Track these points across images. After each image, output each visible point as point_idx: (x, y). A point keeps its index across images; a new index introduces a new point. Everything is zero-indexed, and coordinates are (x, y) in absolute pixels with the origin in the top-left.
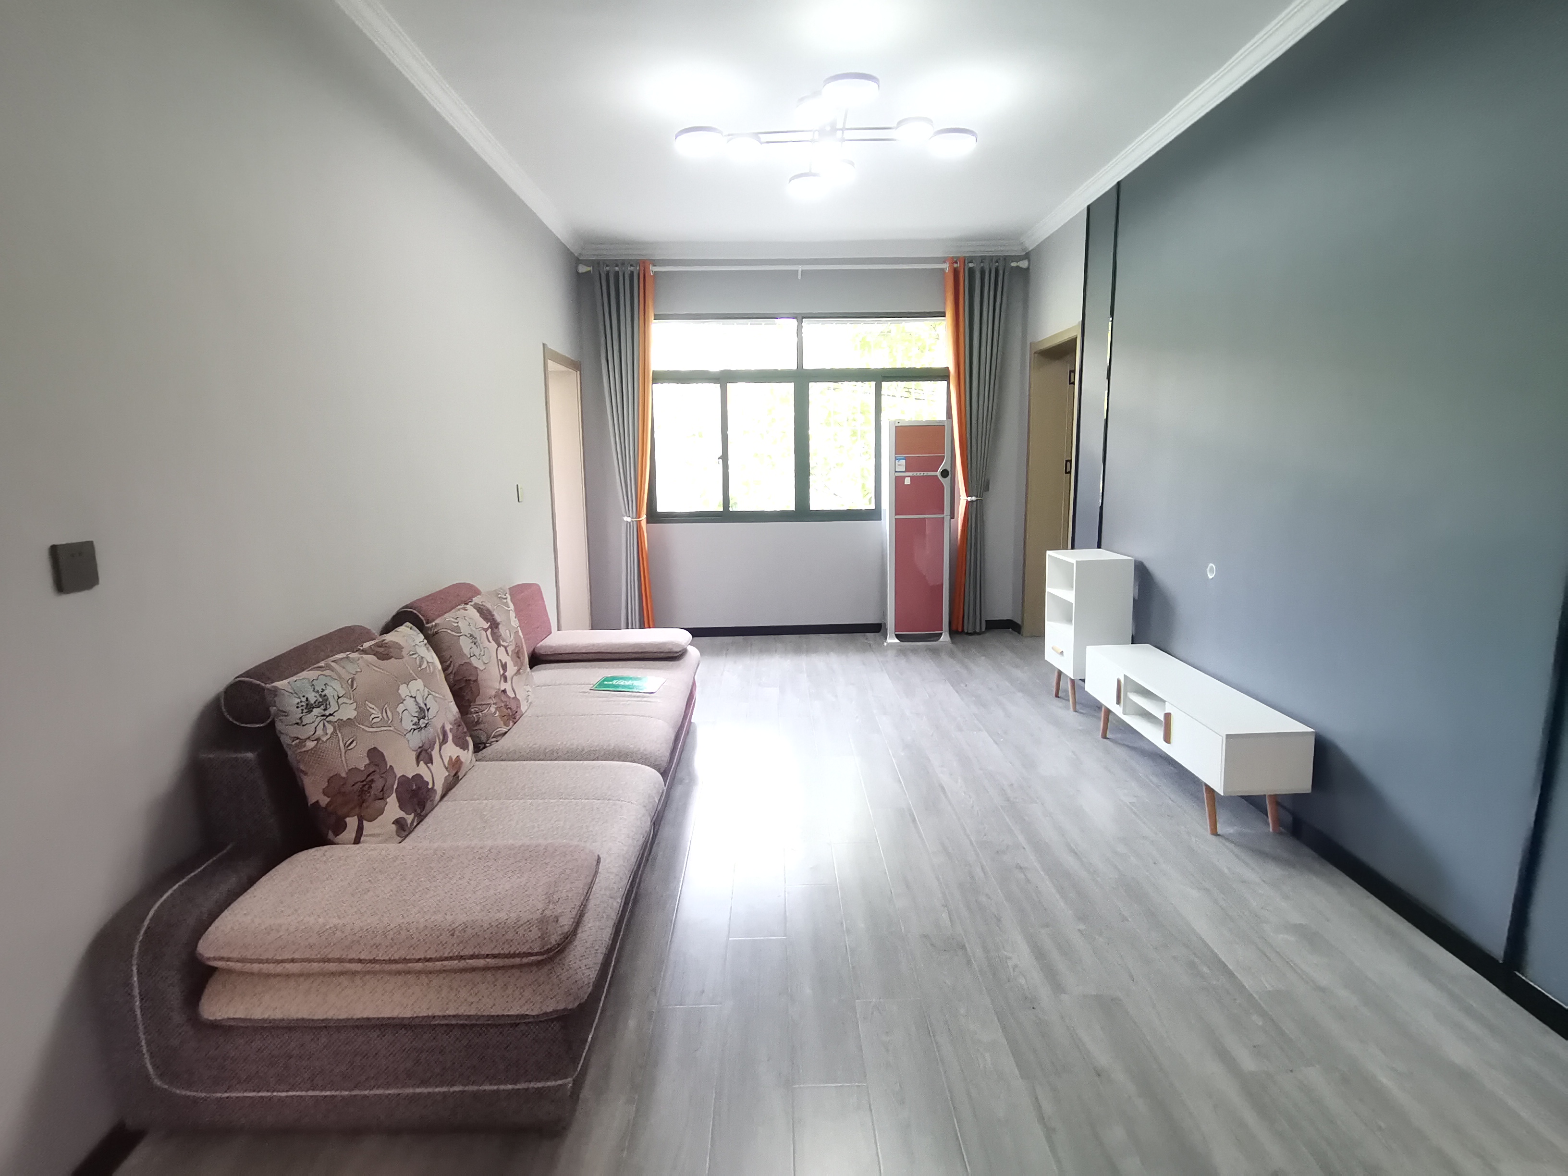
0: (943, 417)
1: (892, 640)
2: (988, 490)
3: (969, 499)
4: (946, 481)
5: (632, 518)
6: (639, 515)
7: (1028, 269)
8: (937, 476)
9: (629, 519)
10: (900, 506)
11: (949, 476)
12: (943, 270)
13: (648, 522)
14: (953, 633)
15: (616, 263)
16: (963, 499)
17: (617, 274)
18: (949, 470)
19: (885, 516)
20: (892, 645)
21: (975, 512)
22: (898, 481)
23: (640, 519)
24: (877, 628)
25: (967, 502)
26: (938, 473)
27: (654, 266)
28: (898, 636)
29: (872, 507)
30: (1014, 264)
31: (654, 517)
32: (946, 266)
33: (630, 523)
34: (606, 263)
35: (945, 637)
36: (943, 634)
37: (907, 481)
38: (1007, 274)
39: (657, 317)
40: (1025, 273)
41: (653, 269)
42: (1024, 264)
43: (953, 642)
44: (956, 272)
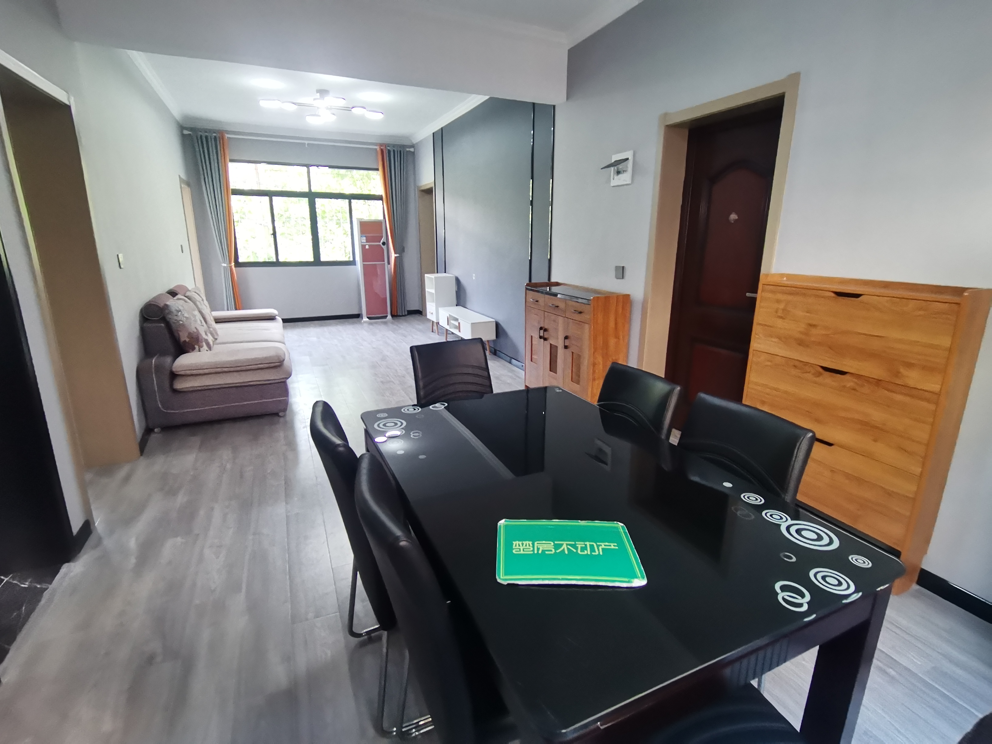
0: (381, 218)
1: (365, 319)
2: (404, 251)
3: (396, 255)
4: (384, 247)
5: (227, 264)
6: (230, 263)
7: (414, 152)
8: (380, 245)
9: (225, 265)
10: (365, 258)
11: (386, 245)
12: (376, 149)
13: (235, 267)
14: (393, 316)
15: (206, 131)
16: (393, 256)
17: (206, 137)
18: (386, 242)
19: (358, 263)
20: (365, 322)
21: (399, 262)
22: (363, 247)
23: (231, 265)
24: (358, 316)
25: (395, 257)
26: (381, 244)
27: (227, 134)
28: (368, 318)
29: (351, 259)
30: (408, 149)
31: (238, 264)
32: (378, 148)
33: (226, 267)
34: (200, 130)
35: (389, 317)
36: (388, 316)
37: (367, 247)
38: (405, 154)
39: (232, 161)
40: (413, 153)
41: (227, 136)
42: (412, 150)
43: (393, 319)
44: (382, 151)
